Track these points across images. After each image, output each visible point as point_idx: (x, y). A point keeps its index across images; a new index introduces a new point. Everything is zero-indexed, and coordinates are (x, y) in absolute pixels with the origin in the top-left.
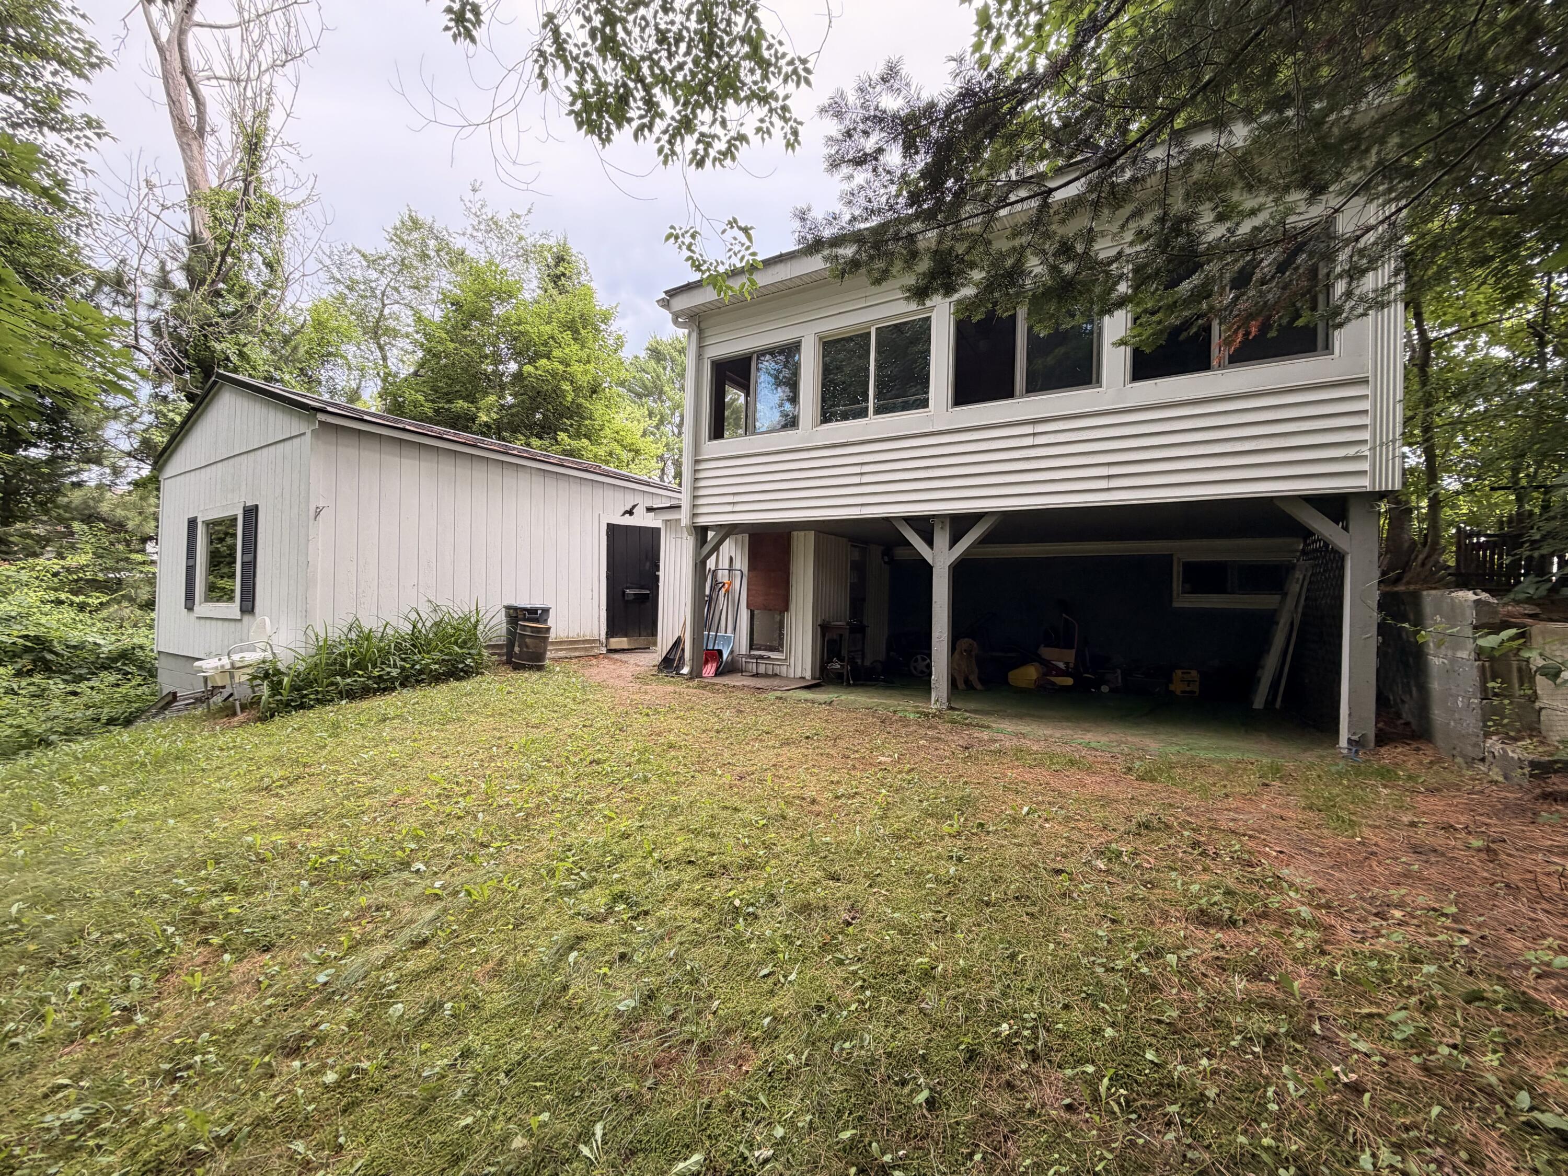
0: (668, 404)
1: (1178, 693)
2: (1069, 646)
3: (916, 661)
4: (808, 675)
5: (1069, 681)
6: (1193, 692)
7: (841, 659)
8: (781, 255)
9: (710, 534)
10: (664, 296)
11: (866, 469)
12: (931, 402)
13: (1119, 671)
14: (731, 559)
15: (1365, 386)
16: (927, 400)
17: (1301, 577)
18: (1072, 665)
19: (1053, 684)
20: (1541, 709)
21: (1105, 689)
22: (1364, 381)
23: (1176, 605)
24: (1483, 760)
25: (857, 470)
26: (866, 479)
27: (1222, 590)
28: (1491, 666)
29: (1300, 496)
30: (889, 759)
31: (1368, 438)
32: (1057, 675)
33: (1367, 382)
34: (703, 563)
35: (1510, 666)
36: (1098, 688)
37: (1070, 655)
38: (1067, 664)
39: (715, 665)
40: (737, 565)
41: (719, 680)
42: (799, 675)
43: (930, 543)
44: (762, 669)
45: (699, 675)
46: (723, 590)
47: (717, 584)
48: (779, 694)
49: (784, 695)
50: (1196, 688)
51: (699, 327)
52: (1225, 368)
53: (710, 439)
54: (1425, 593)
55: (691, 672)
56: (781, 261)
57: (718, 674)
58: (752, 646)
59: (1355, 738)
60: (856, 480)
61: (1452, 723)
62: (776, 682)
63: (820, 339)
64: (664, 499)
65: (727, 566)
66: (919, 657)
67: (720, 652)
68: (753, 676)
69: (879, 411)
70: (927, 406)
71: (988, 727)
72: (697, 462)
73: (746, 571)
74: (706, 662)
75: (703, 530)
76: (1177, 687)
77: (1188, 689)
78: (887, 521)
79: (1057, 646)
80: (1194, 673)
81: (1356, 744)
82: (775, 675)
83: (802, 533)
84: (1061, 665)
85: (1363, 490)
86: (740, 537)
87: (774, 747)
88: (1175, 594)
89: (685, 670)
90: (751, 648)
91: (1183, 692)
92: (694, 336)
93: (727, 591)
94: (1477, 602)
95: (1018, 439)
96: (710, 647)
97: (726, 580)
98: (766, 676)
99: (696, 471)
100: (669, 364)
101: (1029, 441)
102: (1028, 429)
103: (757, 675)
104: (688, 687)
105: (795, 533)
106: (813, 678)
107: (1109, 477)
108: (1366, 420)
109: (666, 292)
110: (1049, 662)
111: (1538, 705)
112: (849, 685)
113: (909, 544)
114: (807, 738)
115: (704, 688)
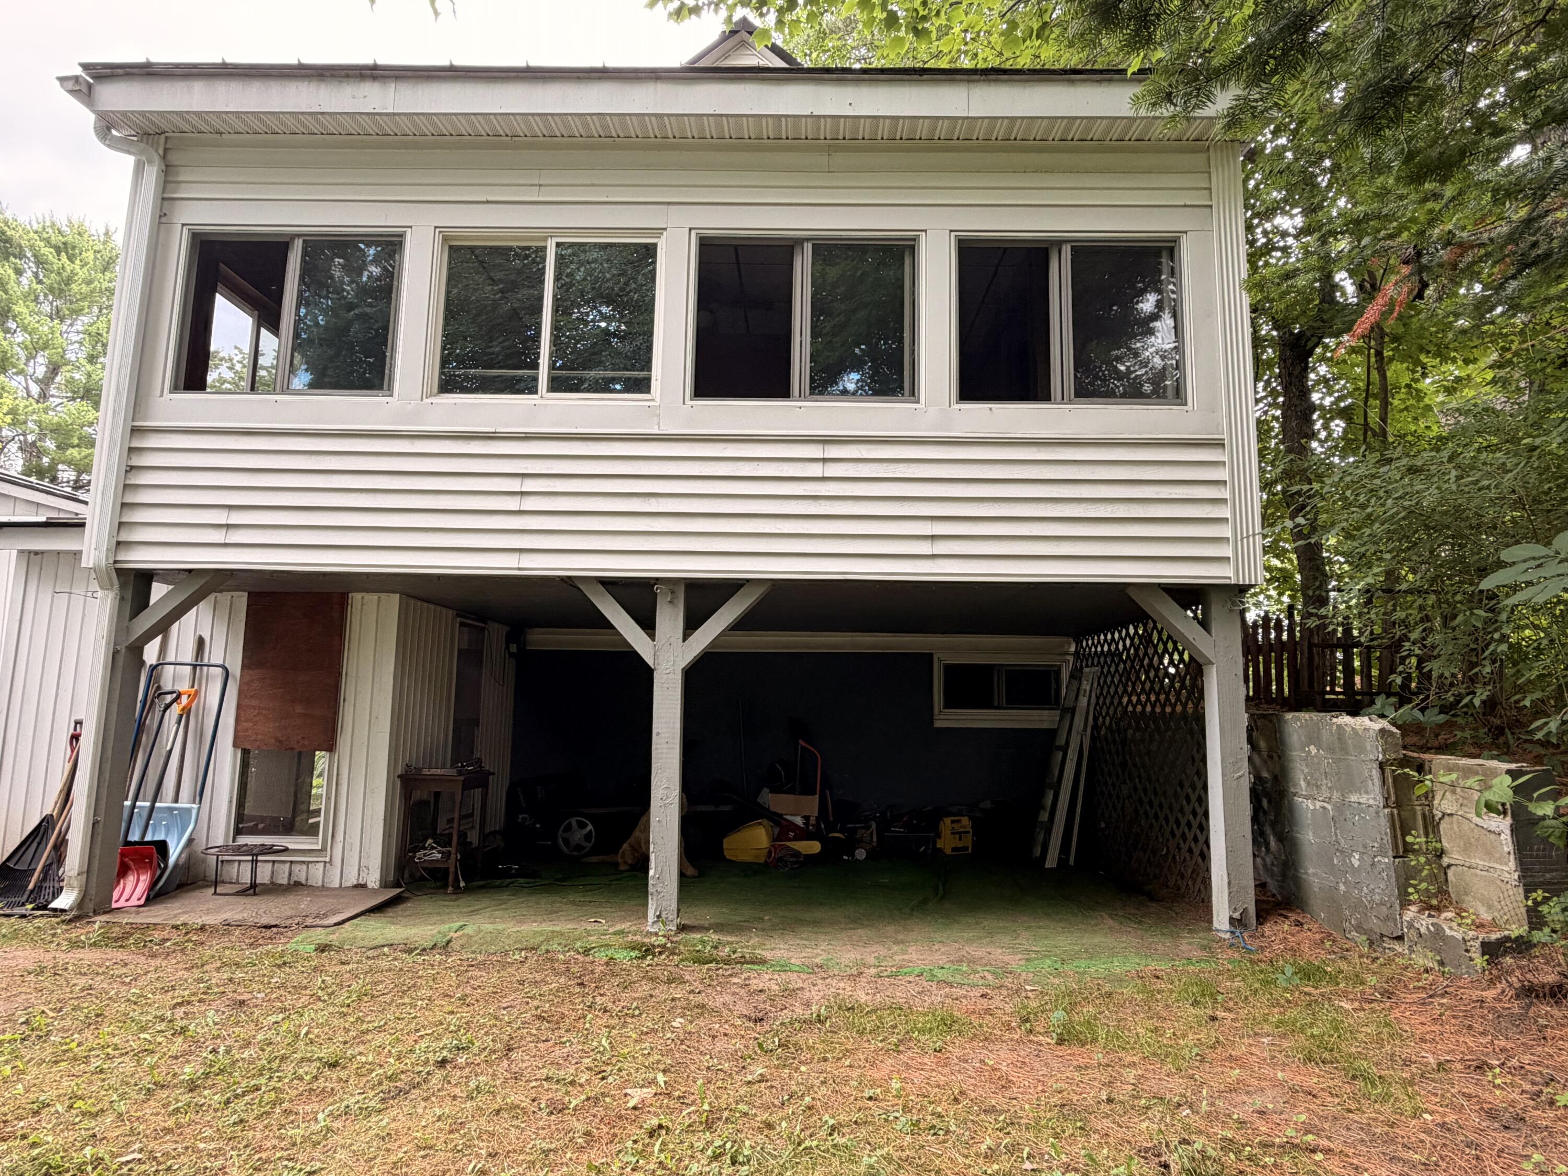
0: (20, 337)
1: (948, 851)
2: (808, 790)
3: (569, 828)
4: (373, 879)
5: (815, 847)
6: (966, 848)
7: (443, 841)
8: (375, 67)
9: (158, 591)
10: (79, 71)
11: (530, 485)
12: (655, 384)
13: (874, 825)
14: (201, 642)
15: (1220, 451)
16: (648, 380)
17: (1088, 688)
18: (813, 821)
19: (797, 854)
20: (1449, 866)
21: (861, 854)
22: (1219, 444)
23: (938, 724)
24: (1400, 938)
25: (514, 485)
26: (530, 504)
27: (987, 704)
28: (1399, 815)
29: (1159, 584)
30: (648, 1092)
31: (1229, 516)
32: (796, 839)
33: (1223, 445)
34: (136, 650)
35: (1415, 814)
36: (852, 854)
37: (811, 805)
38: (807, 818)
39: (145, 879)
40: (215, 654)
41: (160, 914)
42: (351, 880)
43: (648, 624)
44: (264, 874)
45: (104, 907)
46: (176, 709)
47: (160, 694)
48: (320, 936)
49: (334, 937)
50: (968, 841)
51: (164, 157)
52: (1070, 402)
53: (175, 388)
54: (1289, 716)
55: (80, 904)
56: (374, 78)
57: (155, 896)
58: (242, 825)
59: (1237, 915)
60: (512, 504)
61: (1342, 887)
62: (303, 904)
63: (445, 239)
64: (20, 508)
65: (188, 655)
66: (573, 821)
67: (162, 847)
68: (242, 893)
69: (557, 385)
70: (647, 390)
71: (763, 962)
72: (136, 431)
73: (235, 666)
74: (123, 872)
75: (144, 578)
76: (947, 843)
77: (960, 845)
78: (569, 583)
79: (791, 791)
80: (965, 821)
81: (1237, 923)
82: (295, 886)
83: (374, 597)
84: (799, 821)
85: (1227, 582)
86: (224, 598)
87: (367, 1112)
88: (936, 711)
89: (65, 901)
90: (238, 832)
91: (954, 849)
92: (152, 174)
93: (186, 712)
94: (1382, 731)
95: (800, 465)
96: (135, 836)
97: (184, 686)
98: (273, 889)
99: (131, 450)
100: (30, 268)
101: (815, 470)
102: (815, 451)
103: (253, 889)
104: (76, 944)
105: (356, 598)
106: (385, 884)
107: (933, 537)
108: (1225, 494)
109: (86, 67)
110: (781, 816)
111: (1445, 861)
112: (458, 890)
113: (608, 625)
114: (443, 1063)
115: (120, 941)
